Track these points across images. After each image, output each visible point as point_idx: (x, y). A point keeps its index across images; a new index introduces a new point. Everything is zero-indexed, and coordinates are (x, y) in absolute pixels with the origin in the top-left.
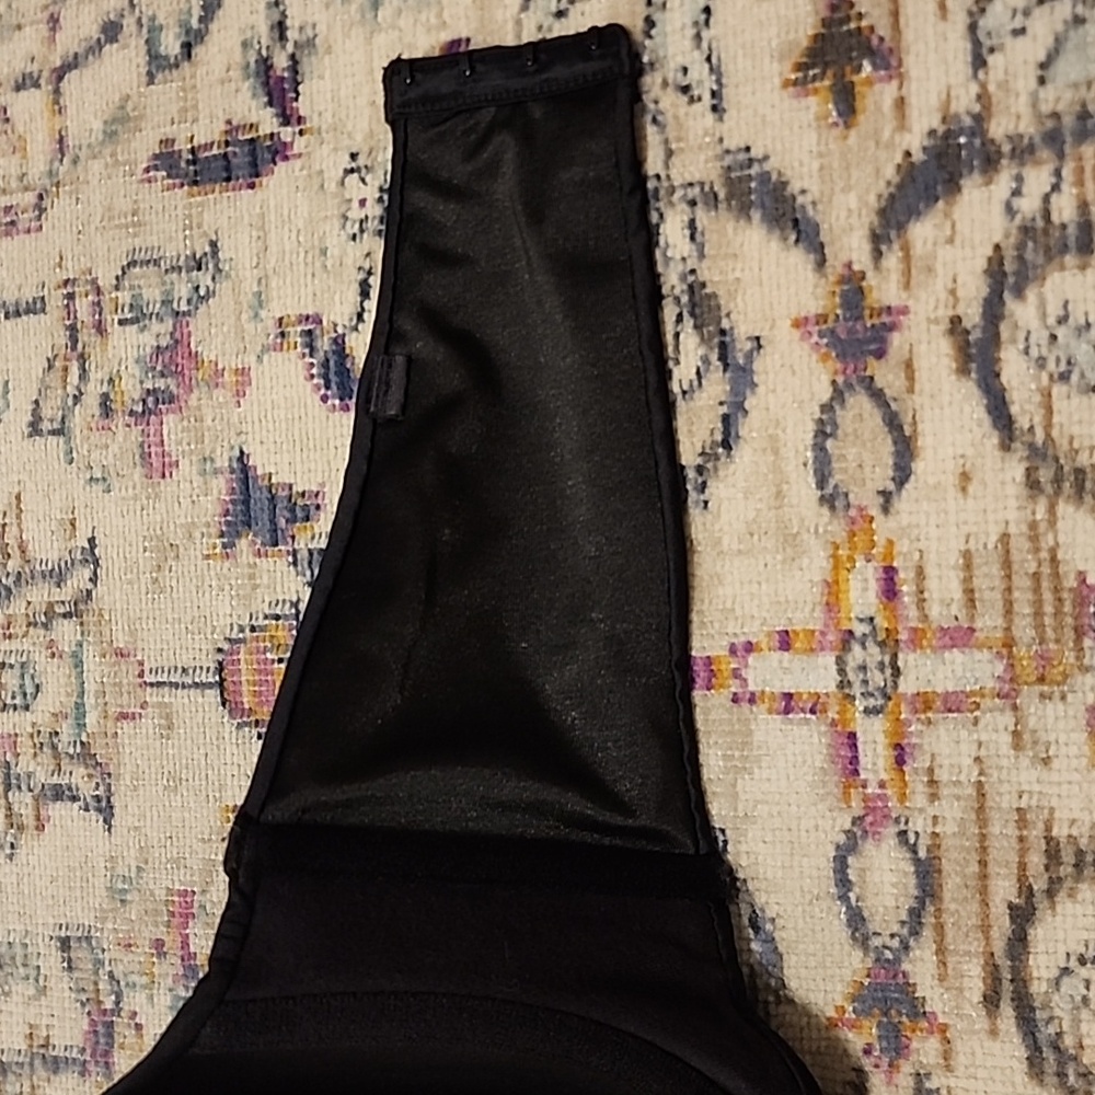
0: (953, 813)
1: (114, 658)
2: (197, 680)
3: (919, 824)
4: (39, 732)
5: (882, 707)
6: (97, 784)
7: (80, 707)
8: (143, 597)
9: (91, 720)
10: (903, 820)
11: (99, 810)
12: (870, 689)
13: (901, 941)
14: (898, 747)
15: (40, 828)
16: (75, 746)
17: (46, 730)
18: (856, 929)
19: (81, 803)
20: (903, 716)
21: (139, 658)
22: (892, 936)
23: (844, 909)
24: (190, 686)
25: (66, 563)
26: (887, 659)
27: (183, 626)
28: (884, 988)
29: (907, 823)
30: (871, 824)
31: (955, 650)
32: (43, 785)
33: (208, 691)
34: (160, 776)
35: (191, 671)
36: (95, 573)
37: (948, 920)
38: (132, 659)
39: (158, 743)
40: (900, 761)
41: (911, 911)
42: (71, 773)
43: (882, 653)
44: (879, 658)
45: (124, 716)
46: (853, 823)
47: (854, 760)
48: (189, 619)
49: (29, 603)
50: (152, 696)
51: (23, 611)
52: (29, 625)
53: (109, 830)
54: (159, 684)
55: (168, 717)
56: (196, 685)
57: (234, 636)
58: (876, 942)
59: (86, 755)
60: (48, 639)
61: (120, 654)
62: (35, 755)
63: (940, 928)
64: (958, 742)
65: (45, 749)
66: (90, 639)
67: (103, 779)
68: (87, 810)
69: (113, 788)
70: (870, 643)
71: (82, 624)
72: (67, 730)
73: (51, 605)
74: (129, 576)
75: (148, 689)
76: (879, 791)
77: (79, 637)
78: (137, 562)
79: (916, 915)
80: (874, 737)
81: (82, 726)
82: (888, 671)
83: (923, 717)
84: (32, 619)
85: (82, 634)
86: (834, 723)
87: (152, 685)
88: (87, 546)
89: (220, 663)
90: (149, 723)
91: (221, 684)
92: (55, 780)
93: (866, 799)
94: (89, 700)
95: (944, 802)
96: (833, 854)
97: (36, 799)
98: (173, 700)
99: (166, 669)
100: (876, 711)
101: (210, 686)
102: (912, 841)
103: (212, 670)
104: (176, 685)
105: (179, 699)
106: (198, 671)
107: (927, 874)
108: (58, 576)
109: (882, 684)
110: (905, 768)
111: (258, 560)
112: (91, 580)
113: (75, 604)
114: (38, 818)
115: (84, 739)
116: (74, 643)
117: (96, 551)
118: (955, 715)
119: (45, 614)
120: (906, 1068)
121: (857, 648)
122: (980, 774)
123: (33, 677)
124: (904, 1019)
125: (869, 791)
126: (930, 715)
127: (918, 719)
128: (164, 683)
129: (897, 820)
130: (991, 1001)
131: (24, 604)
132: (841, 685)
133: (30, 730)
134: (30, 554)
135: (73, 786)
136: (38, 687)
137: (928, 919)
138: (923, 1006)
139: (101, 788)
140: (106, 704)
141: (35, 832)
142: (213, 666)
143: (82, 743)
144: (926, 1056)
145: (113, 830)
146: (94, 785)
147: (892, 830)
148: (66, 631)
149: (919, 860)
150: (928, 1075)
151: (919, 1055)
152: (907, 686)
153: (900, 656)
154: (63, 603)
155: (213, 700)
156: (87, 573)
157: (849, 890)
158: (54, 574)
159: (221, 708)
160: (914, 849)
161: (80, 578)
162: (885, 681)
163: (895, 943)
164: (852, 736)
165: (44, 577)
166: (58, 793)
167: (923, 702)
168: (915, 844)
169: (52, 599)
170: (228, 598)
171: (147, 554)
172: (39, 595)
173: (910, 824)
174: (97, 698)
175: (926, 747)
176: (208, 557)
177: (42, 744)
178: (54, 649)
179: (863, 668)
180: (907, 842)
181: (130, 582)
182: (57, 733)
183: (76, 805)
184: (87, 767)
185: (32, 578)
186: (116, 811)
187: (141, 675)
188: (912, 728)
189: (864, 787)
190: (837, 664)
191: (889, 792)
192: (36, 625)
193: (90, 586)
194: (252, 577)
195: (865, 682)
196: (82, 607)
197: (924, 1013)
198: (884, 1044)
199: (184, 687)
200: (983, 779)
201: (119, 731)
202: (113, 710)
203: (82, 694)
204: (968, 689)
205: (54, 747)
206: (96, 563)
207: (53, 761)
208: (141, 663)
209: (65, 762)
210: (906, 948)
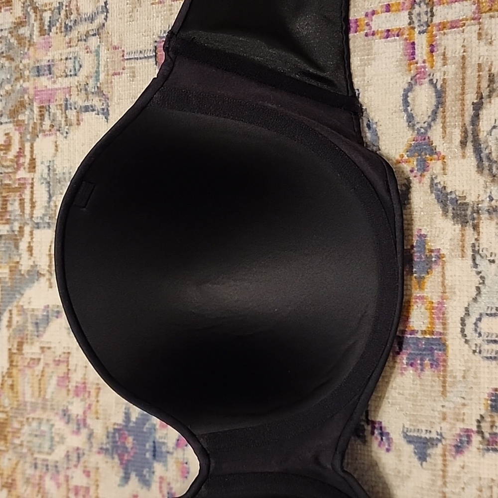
0: (452, 69)
1: (113, 51)
2: (146, 55)
3: (438, 76)
4: (80, 85)
5: (426, 29)
6: (103, 103)
7: (97, 72)
8: (126, 24)
9: (102, 76)
10: (432, 74)
11: (103, 114)
12: (422, 23)
13: (428, 124)
14: (432, 46)
15: (78, 124)
16: (95, 89)
17: (83, 83)
18: (410, 122)
19: (96, 112)
20: (434, 33)
21: (123, 49)
22: (424, 123)
23: (406, 115)
24: (143, 58)
25: (95, 13)
26: (429, 10)
27: (141, 34)
28: (419, 144)
29: (433, 75)
30: (419, 78)
31: (456, 3)
32: (81, 106)
33: (150, 60)
34: (129, 98)
35: (143, 52)
36: (107, 16)
37: (448, 114)
38: (120, 49)
39: (129, 83)
40: (432, 51)
41: (433, 111)
42: (92, 100)
43: (427, 7)
44: (426, 10)
45: (115, 74)
46: (411, 79)
47: (413, 54)
48: (144, 30)
49: (79, 32)
50: (127, 64)
51: (76, 35)
52: (78, 41)
53: (107, 122)
54: (130, 59)
55: (134, 72)
56: (145, 57)
57: (162, 36)
58: (418, 126)
59: (99, 92)
60: (86, 46)
61: (115, 48)
62: (78, 95)
63: (444, 117)
64: (456, 40)
65: (82, 91)
66: (103, 44)
67: (105, 101)
68: (98, 114)
69: (109, 104)
70: (422, 4)
71: (100, 38)
72: (91, 82)
73: (88, 32)
74: (120, 16)
75: (126, 61)
76: (423, 65)
77: (99, 43)
78: (124, 9)
79: (435, 113)
80: (421, 42)
81: (98, 80)
82: (429, 14)
83: (442, 32)
84: (80, 38)
85: (100, 42)
86: (406, 39)
87: (127, 59)
88: (104, 5)
89: (156, 47)
90: (125, 75)
91: (156, 56)
92: (86, 103)
93: (417, 68)
94: (102, 69)
95: (449, 66)
96: (403, 93)
97: (78, 112)
98: (136, 65)
99: (133, 52)
100: (423, 32)
101: (151, 57)
102: (435, 82)
103: (152, 50)
104: (137, 59)
105: (138, 65)
106: (146, 51)
107: (440, 95)
108: (92, 19)
109: (427, 20)
110: (434, 54)
111: (173, 3)
112: (104, 19)
113: (98, 30)
114: (78, 120)
115: (99, 85)
116: (96, 46)
117: (107, 7)
118: (455, 29)
119: (85, 36)
120: (428, 175)
121: (417, 7)
122: (464, 52)
123: (79, 62)
124: (428, 156)
125: (419, 65)
126: (445, 31)
127: (440, 33)
128: (132, 58)
129: (430, 75)
130: (463, 143)
131: (77, 32)
132: (410, 24)
133: (76, 84)
134: (80, 11)
135: (93, 105)
136: (81, 66)
137: (440, 114)
138: (435, 149)
139: (105, 105)
140: (108, 70)
141: (77, 126)
142: (152, 48)
143: (98, 87)
144: (436, 170)
145: (109, 121)
146: (101, 104)
147: (427, 80)
148: (93, 42)
149: (437, 90)
150: (436, 178)
151: (433, 169)
152: (436, 20)
153: (435, 8)
154: (93, 30)
155: (152, 63)
156: (103, 16)
157: (408, 106)
158: (90, 19)
159: (155, 66)
160: (435, 86)
161: (100, 19)
162: (428, 19)
163: (426, 125)
164: (413, 44)
165: (86, 20)
166: (87, 109)
167: (443, 26)
168: (436, 84)
169: (89, 29)
170: (160, 20)
171: (128, 6)
172: (83, 28)
173: (434, 76)
174: (105, 67)
175: (443, 44)
176: (152, 4)
177: (81, 89)
178: (88, 50)
179: (419, 14)
180: (432, 83)
181: (121, 18)
182: (87, 84)
183: (94, 113)
184: (99, 97)
185: (81, 21)
186: (110, 112)
187: (123, 56)
188: (438, 37)
189: (417, 63)
190: (409, 15)
191: (427, 64)
192: (81, 40)
193: (104, 21)
194: (170, 10)
195: (420, 21)
196: (100, 31)
197: (436, 152)
198: (419, 167)
199: (140, 58)
200: (465, 54)
201: (113, 80)
202: (111, 72)
203: (98, 67)
204: (461, 18)
205: (86, 90)
206: (107, 12)
207: (86, 96)
208: (123, 51)
209: (90, 96)
210: (430, 126)
